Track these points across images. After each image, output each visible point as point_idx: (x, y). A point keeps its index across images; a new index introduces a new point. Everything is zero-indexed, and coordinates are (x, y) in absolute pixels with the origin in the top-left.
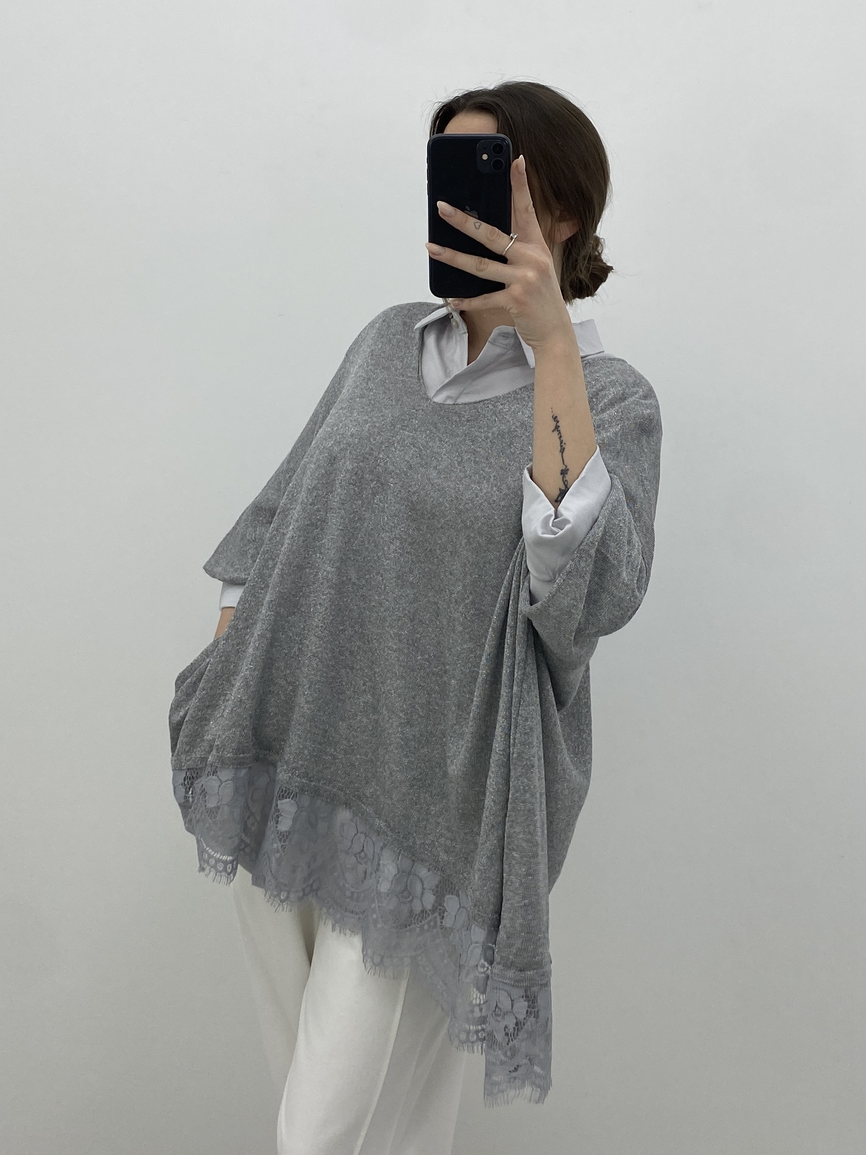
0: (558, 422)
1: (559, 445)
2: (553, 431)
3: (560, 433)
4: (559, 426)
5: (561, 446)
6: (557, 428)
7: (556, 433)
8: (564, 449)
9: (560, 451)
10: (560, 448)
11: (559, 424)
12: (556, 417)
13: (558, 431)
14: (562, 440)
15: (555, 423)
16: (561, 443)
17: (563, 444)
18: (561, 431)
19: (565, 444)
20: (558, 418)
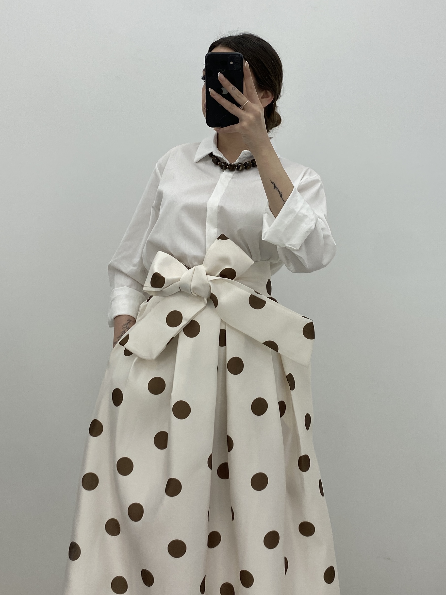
0: (275, 184)
1: (279, 193)
2: (274, 189)
3: (277, 189)
4: (276, 186)
5: (280, 194)
6: (275, 187)
7: (275, 189)
8: (282, 195)
9: (280, 197)
10: (280, 195)
11: (275, 185)
12: (273, 182)
13: (276, 188)
14: (280, 192)
15: (274, 185)
16: (279, 192)
17: (280, 193)
18: (277, 187)
19: (281, 193)
20: (274, 183)
